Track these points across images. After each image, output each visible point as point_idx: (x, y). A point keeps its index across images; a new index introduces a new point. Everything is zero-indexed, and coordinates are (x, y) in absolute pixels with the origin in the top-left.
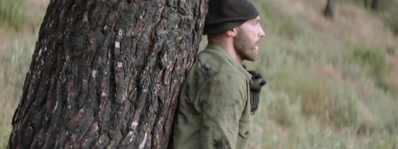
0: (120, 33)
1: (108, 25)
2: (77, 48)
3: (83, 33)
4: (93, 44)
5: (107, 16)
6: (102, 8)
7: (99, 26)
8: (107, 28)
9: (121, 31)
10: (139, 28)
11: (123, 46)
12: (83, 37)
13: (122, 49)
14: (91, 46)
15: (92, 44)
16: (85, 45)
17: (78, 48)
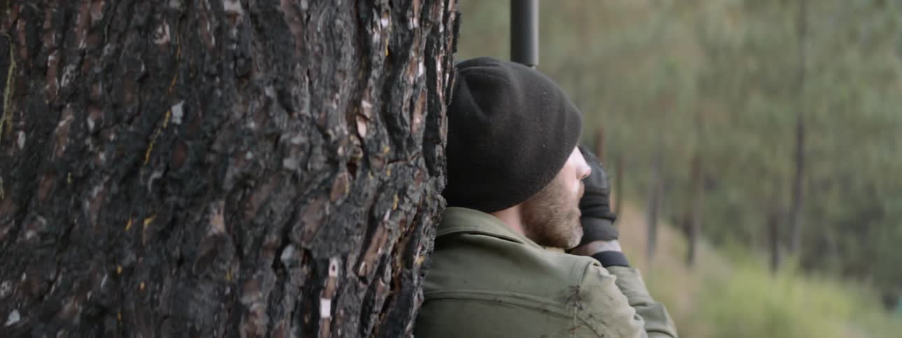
0: (334, 268)
1: (298, 247)
2: (193, 328)
3: (214, 276)
4: (259, 312)
5: (294, 217)
6: (278, 190)
7: (266, 248)
8: (293, 253)
9: (335, 262)
10: (377, 250)
11: (342, 312)
12: (211, 288)
13: (338, 322)
14: (252, 319)
15: (255, 314)
16: (215, 314)
17: (198, 328)
